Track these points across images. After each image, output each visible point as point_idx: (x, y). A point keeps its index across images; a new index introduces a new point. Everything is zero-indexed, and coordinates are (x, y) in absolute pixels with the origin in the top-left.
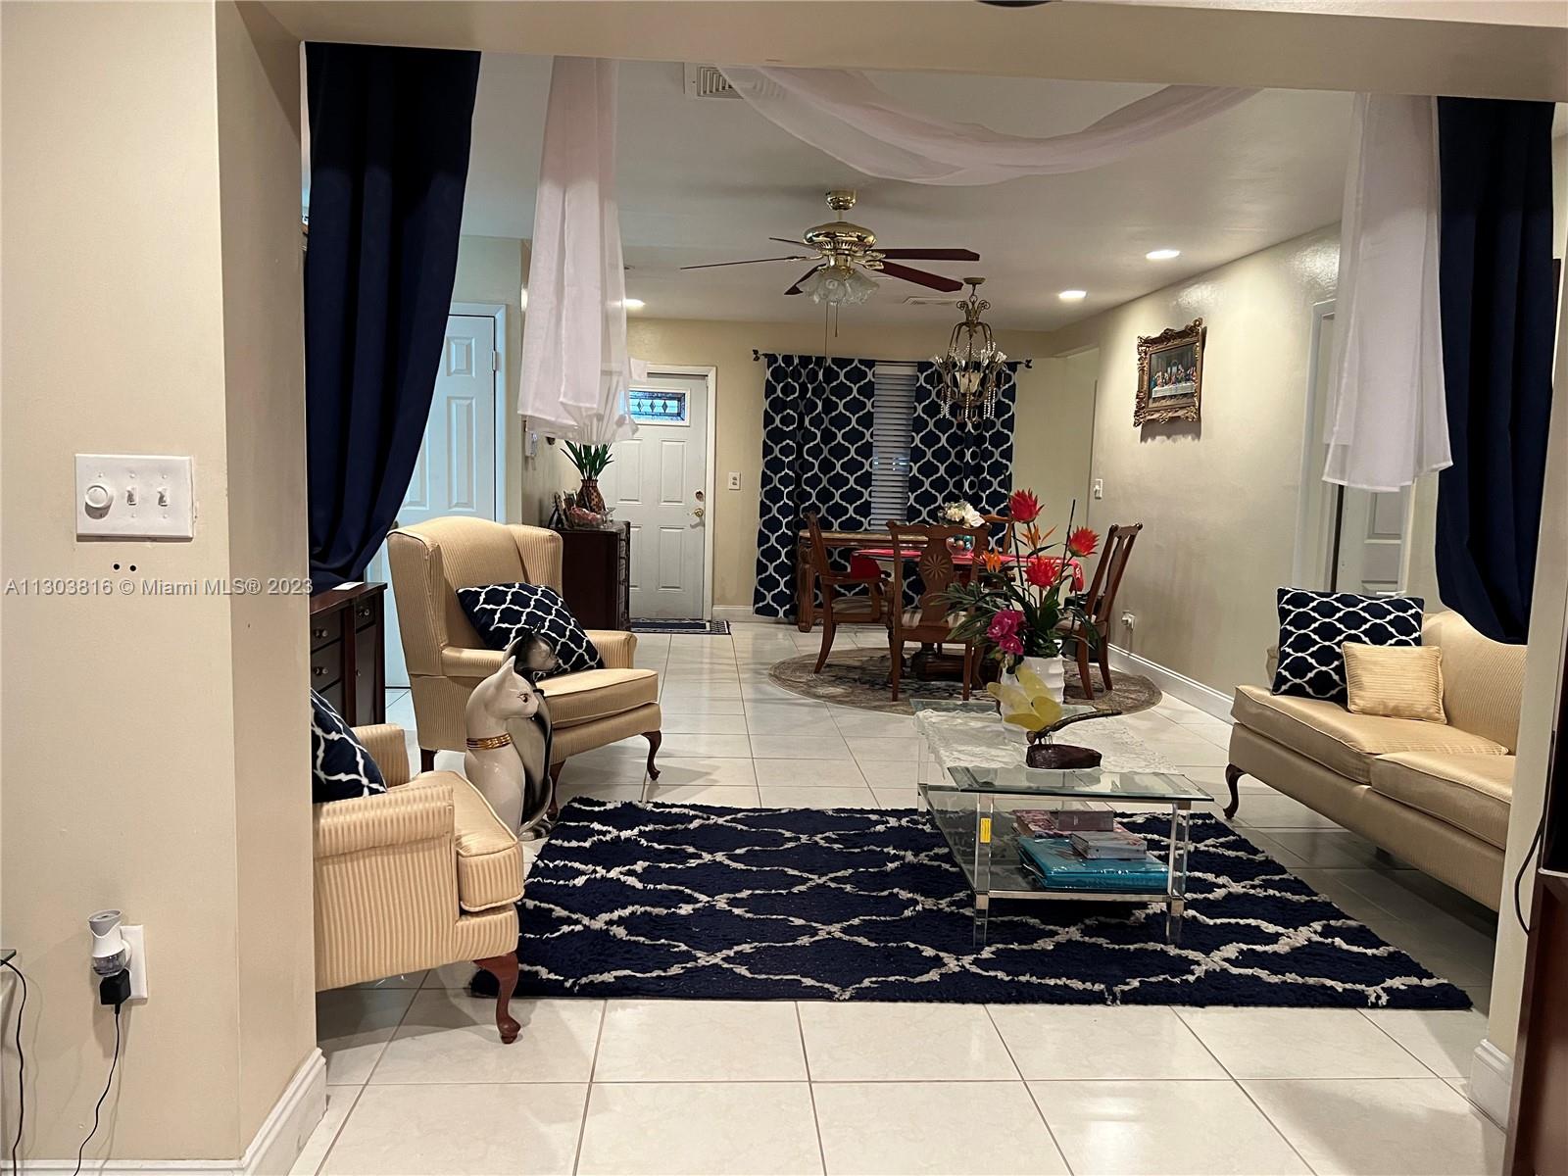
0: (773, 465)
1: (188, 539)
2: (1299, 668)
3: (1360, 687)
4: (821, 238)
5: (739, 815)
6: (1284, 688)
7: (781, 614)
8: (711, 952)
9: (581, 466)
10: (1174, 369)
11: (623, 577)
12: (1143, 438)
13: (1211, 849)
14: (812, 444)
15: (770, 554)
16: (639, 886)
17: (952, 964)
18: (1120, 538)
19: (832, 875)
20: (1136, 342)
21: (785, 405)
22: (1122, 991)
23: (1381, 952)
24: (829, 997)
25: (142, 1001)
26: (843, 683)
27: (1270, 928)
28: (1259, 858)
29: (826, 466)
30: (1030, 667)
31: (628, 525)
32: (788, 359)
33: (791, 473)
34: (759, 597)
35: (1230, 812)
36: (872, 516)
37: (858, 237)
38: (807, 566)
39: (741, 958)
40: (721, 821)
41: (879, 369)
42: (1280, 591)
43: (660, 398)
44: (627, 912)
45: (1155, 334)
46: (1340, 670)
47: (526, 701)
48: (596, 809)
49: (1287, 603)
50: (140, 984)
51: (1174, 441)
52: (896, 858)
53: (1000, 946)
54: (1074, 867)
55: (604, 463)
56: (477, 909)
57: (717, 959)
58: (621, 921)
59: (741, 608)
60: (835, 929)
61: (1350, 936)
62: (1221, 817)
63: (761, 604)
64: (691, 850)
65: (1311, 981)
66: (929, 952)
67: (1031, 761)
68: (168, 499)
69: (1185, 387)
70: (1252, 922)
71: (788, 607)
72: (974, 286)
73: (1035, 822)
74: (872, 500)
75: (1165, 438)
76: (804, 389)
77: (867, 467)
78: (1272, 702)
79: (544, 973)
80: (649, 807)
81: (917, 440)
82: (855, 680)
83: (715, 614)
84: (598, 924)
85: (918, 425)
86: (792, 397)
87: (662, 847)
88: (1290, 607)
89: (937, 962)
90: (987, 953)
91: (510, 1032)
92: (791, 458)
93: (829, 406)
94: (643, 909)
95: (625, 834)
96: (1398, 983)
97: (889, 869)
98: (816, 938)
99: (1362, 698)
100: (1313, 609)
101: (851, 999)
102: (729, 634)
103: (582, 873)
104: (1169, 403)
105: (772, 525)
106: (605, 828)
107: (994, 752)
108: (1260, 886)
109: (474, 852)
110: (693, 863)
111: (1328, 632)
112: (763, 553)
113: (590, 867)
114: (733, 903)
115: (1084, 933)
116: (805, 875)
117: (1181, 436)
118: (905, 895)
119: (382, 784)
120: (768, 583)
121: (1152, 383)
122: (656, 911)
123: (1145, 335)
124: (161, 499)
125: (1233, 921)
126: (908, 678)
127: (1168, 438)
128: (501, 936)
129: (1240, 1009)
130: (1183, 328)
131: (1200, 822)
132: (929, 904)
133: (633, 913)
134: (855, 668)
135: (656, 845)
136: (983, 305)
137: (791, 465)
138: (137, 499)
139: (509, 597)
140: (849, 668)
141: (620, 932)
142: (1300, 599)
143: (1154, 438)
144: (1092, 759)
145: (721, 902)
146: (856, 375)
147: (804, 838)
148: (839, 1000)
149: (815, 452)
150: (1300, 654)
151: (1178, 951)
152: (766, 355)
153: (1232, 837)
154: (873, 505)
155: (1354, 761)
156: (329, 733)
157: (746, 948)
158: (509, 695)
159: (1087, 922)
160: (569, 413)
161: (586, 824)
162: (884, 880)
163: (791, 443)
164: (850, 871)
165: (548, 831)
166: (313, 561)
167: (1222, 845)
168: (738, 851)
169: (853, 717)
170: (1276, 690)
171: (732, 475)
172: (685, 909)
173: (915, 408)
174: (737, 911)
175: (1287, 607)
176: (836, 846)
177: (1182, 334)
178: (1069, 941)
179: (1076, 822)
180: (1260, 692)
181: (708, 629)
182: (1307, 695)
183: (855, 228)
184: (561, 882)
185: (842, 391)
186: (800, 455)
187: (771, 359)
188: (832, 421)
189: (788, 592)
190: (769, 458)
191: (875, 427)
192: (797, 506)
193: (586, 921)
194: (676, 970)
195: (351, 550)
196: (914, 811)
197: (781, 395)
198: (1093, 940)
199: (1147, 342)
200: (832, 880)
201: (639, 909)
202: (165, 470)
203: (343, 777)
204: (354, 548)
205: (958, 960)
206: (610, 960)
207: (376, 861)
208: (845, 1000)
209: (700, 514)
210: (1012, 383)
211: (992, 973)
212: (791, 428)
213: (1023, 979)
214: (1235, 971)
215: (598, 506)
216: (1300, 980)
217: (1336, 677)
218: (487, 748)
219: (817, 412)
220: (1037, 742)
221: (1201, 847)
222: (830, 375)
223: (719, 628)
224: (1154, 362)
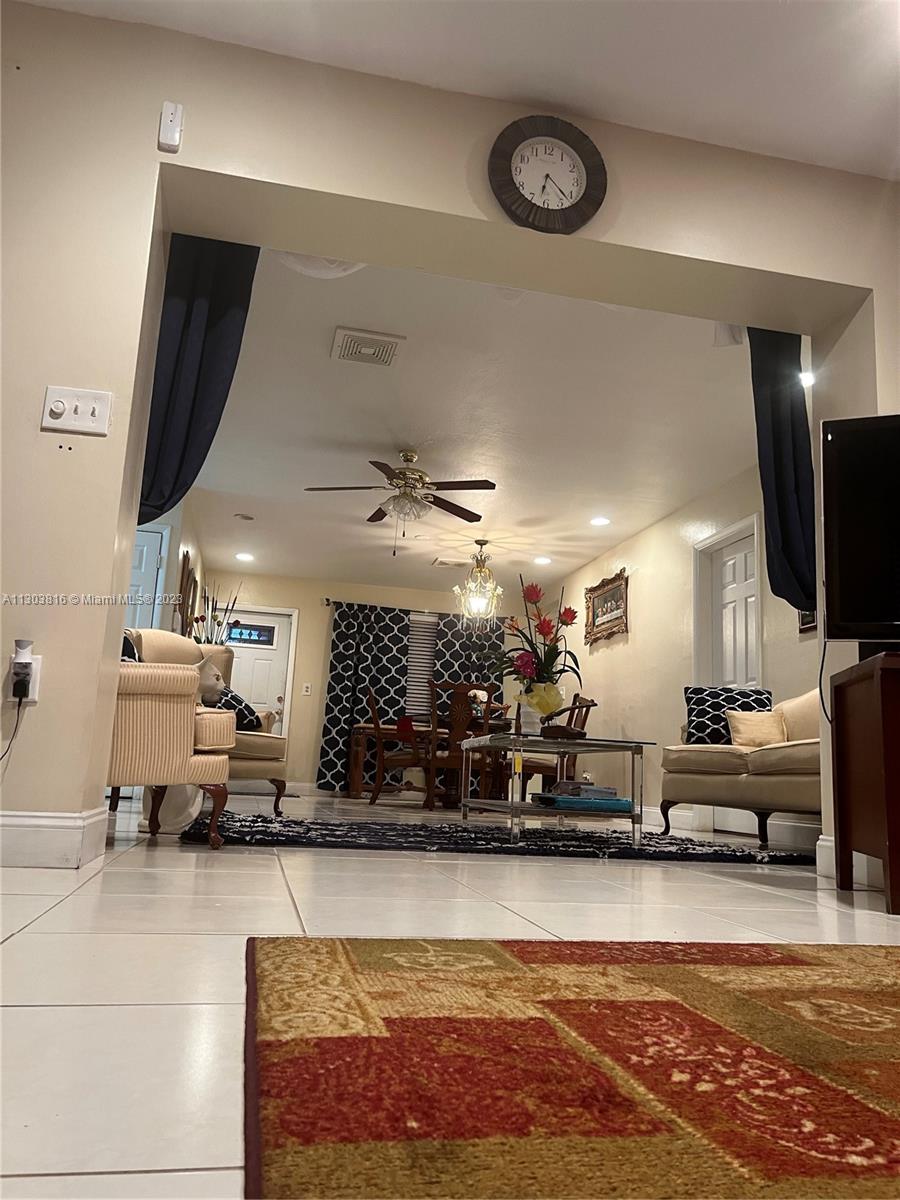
0: (337, 678)
1: (104, 436)
2: (701, 727)
3: (738, 731)
6: (692, 739)
7: (337, 789)
10: (609, 604)
12: (591, 653)
14: (364, 664)
15: (332, 743)
20: (584, 591)
21: (348, 637)
25: (33, 704)
29: (374, 681)
32: (350, 606)
33: (349, 684)
34: (321, 775)
35: (666, 833)
38: (360, 748)
41: (412, 617)
42: (685, 688)
45: (596, 584)
46: (726, 727)
49: (691, 693)
50: (34, 691)
51: (612, 648)
56: (206, 748)
59: (308, 785)
63: (322, 782)
68: (97, 413)
69: (616, 613)
71: (343, 783)
72: (482, 546)
74: (406, 706)
75: (605, 648)
76: (360, 626)
77: (403, 683)
78: (686, 750)
81: (438, 666)
85: (439, 655)
86: (351, 632)
91: (216, 842)
92: (349, 674)
93: (378, 639)
99: (740, 738)
104: (607, 625)
105: (334, 721)
111: (716, 706)
112: (326, 742)
117: (615, 645)
120: (329, 765)
121: (595, 616)
123: (589, 587)
124: (93, 412)
127: (608, 647)
128: (218, 770)
130: (613, 576)
136: (488, 557)
137: (349, 678)
138: (79, 410)
143: (598, 651)
149: (367, 670)
150: (701, 720)
151: (640, 847)
152: (334, 603)
155: (738, 761)
163: (350, 662)
170: (688, 742)
171: (305, 685)
175: (690, 696)
177: (613, 581)
180: (678, 746)
182: (707, 741)
185: (387, 629)
186: (356, 672)
187: (338, 605)
188: (379, 650)
189: (343, 771)
190: (334, 673)
191: (409, 655)
192: (352, 709)
197: (344, 630)
199: (591, 590)
202: (97, 398)
209: (280, 713)
212: (350, 652)
217: (723, 731)
219: (369, 642)
222: (379, 618)
224: (596, 603)
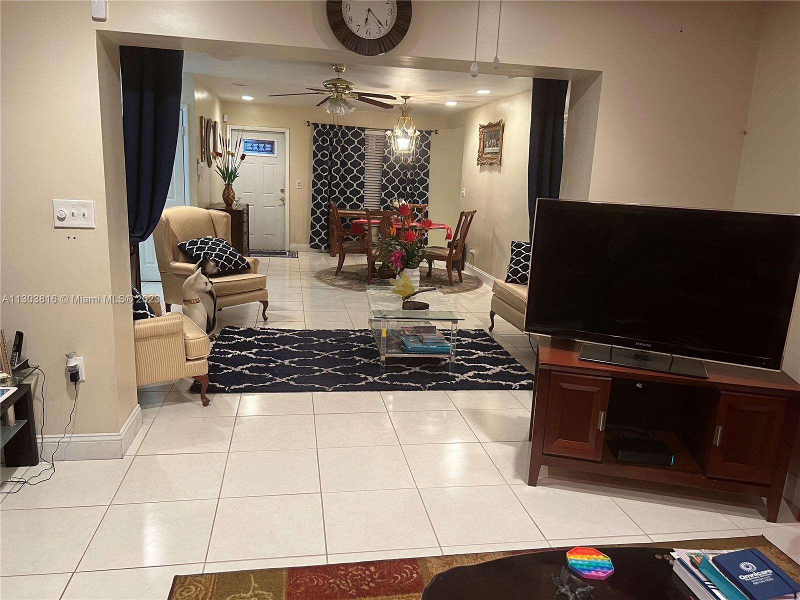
0: (318, 177)
1: (94, 229)
2: (515, 272)
4: (330, 86)
5: (296, 332)
6: (509, 280)
7: (323, 248)
8: (282, 378)
9: (224, 178)
10: (493, 140)
11: (246, 230)
13: (478, 342)
14: (336, 167)
15: (318, 220)
16: (254, 357)
17: (370, 379)
18: (466, 216)
19: (331, 353)
20: (479, 127)
21: (323, 148)
22: (429, 386)
23: (525, 373)
24: (324, 390)
25: (84, 381)
26: (347, 280)
27: (488, 367)
28: (495, 344)
29: (343, 178)
30: (406, 272)
31: (248, 205)
32: (324, 126)
33: (326, 181)
35: (491, 329)
36: (365, 203)
37: (346, 86)
38: (334, 226)
39: (293, 379)
40: (288, 334)
41: (367, 132)
42: (513, 242)
43: (262, 143)
44: (249, 366)
45: (486, 124)
47: (206, 285)
48: (236, 330)
49: (514, 247)
50: (82, 376)
51: (491, 173)
52: (357, 346)
53: (389, 374)
54: (420, 345)
55: (235, 177)
56: (193, 358)
57: (284, 380)
58: (247, 369)
59: (305, 245)
60: (330, 370)
61: (515, 369)
62: (487, 331)
63: (313, 243)
64: (276, 345)
65: (495, 382)
66: (363, 376)
67: (404, 308)
68: (86, 215)
69: (496, 149)
70: (483, 365)
73: (408, 331)
74: (365, 195)
75: (488, 171)
76: (332, 141)
77: (362, 179)
78: (505, 286)
79: (218, 385)
80: (258, 329)
81: (385, 167)
82: (353, 278)
83: (291, 248)
84: (239, 369)
87: (264, 344)
88: (515, 248)
89: (366, 379)
90: (384, 376)
91: (206, 403)
93: (344, 149)
94: (255, 365)
95: (248, 339)
96: (524, 382)
97: (353, 350)
98: (322, 373)
100: (523, 249)
101: (332, 391)
102: (298, 257)
103: (230, 353)
104: (490, 156)
105: (318, 206)
106: (240, 337)
107: (391, 304)
108: (490, 354)
109: (191, 338)
110: (276, 349)
113: (235, 351)
114: (290, 362)
115: (421, 369)
116: (320, 353)
117: (494, 171)
118: (357, 358)
119: (155, 315)
120: (317, 233)
121: (484, 146)
122: (260, 365)
124: (84, 215)
125: (476, 365)
126: (377, 278)
127: (490, 171)
128: (202, 368)
129: (468, 391)
131: (478, 332)
132: (366, 361)
133: (252, 366)
134: (354, 273)
135: (261, 343)
136: (409, 108)
137: (326, 177)
140: (351, 273)
141: (247, 372)
143: (484, 172)
144: (426, 306)
145: (287, 362)
146: (356, 135)
147: (322, 340)
148: (328, 391)
151: (452, 374)
152: (313, 124)
153: (487, 338)
154: (365, 197)
156: (135, 296)
157: (295, 376)
158: (200, 283)
159: (423, 365)
161: (232, 336)
162: (352, 353)
164: (338, 351)
165: (216, 339)
166: (131, 234)
167: (483, 340)
168: (295, 345)
169: (350, 294)
170: (506, 281)
171: (298, 181)
172: (272, 365)
173: (384, 151)
174: (292, 365)
175: (514, 248)
176: (334, 343)
177: (495, 125)
178: (415, 372)
179: (422, 330)
180: (502, 282)
181: (287, 254)
182: (518, 283)
183: (345, 81)
184: (223, 356)
185: (349, 142)
186: (330, 173)
188: (345, 157)
190: (316, 173)
191: (366, 160)
192: (329, 197)
193: (233, 369)
194: (268, 383)
195: (144, 230)
196: (367, 330)
198: (423, 371)
199: (482, 127)
200: (330, 354)
201: (254, 365)
202: (84, 205)
203: (141, 312)
204: (145, 229)
205: (373, 378)
206: (243, 381)
207: (155, 341)
208: (330, 391)
209: (283, 200)
210: (428, 141)
211: (384, 382)
213: (394, 383)
214: (470, 380)
215: (233, 197)
216: (491, 382)
218: (191, 303)
220: (406, 300)
221: (475, 341)
222: (344, 135)
223: (293, 254)
224: (485, 136)
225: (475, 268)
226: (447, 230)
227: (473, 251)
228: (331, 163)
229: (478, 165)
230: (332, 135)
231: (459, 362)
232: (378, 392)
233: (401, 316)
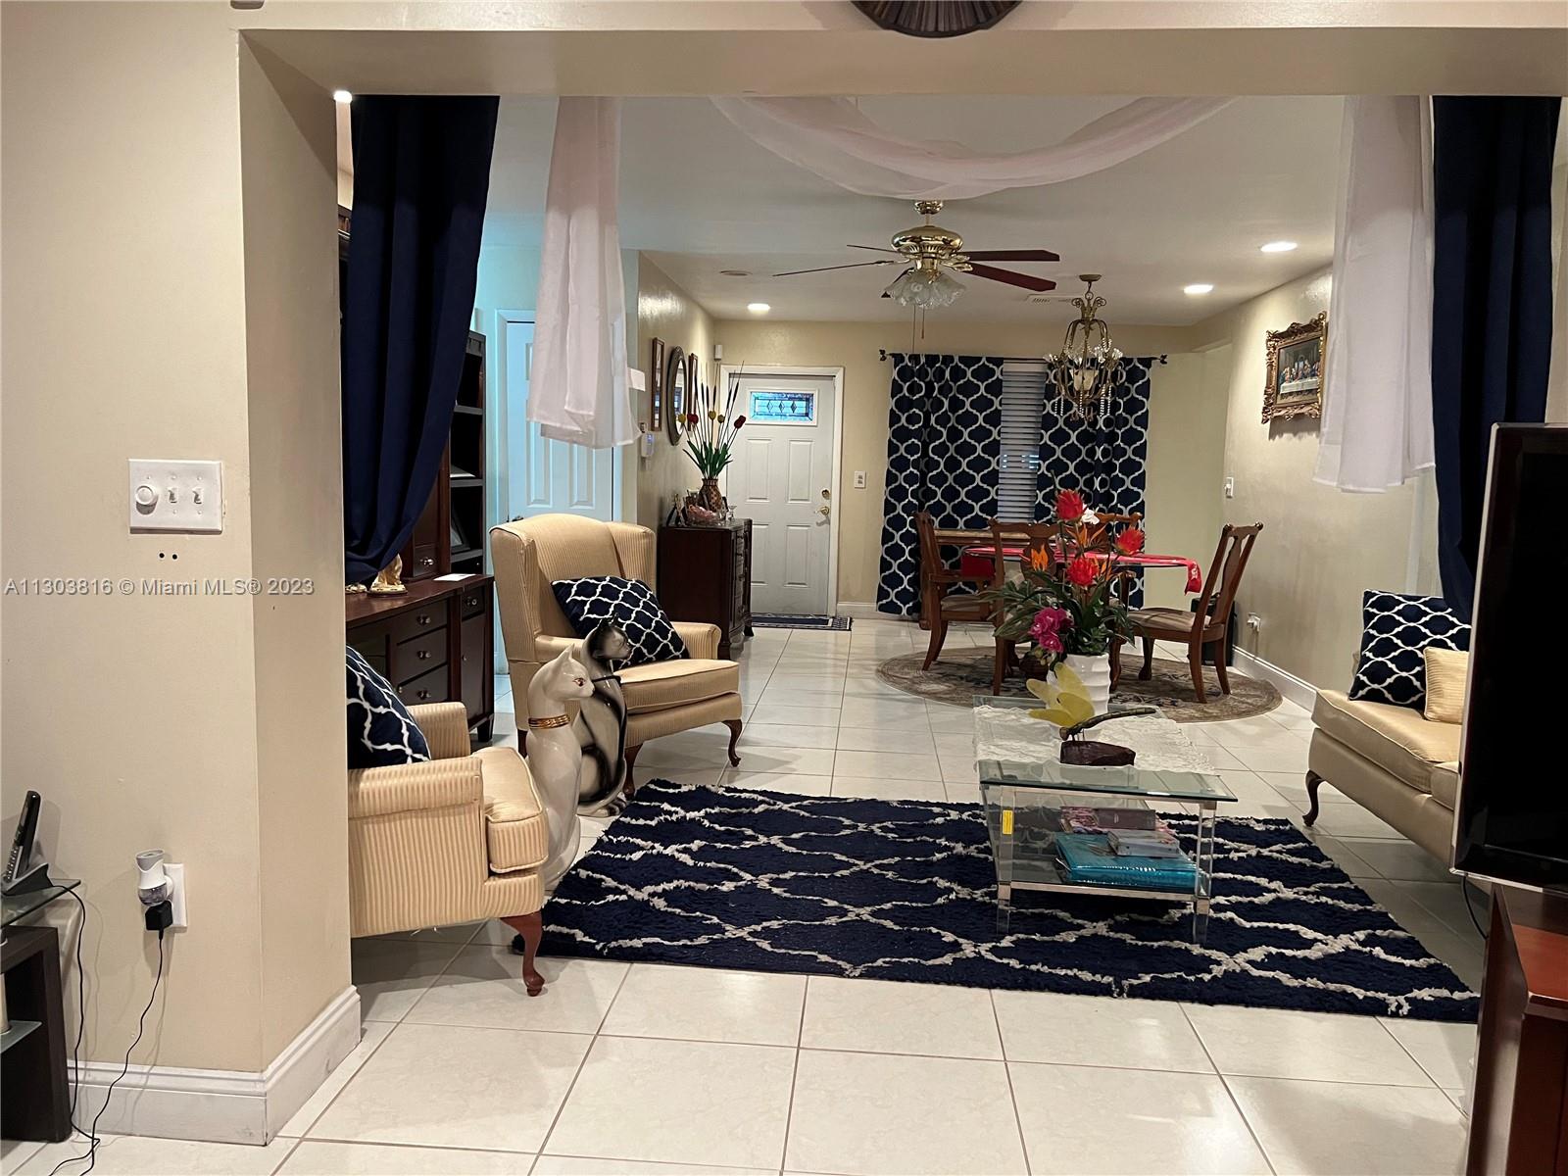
0: (899, 464)
1: (219, 532)
2: (1378, 673)
3: (1439, 693)
4: (908, 243)
5: (805, 803)
6: (1361, 693)
7: (904, 611)
8: (740, 926)
9: (703, 468)
10: (1301, 364)
11: (741, 570)
12: (1272, 436)
13: (1275, 855)
14: (937, 443)
15: (894, 552)
16: (691, 863)
17: (968, 949)
18: (1236, 538)
19: (878, 862)
20: (1265, 337)
21: (911, 404)
22: (1131, 985)
23: (1422, 963)
24: (840, 973)
25: (183, 929)
26: (947, 681)
27: (1308, 934)
28: (1325, 865)
29: (952, 465)
30: (1074, 665)
31: (749, 523)
32: (915, 358)
33: (915, 472)
34: (882, 594)
35: (1310, 819)
36: (998, 515)
37: (944, 240)
39: (767, 934)
40: (786, 807)
41: (1007, 367)
42: (1366, 593)
43: (790, 399)
44: (672, 886)
45: (1283, 329)
46: (1421, 676)
47: (581, 685)
48: (671, 791)
49: (1371, 606)
50: (180, 915)
51: (1300, 438)
52: (946, 848)
53: (1021, 936)
55: (724, 462)
56: (503, 871)
57: (743, 933)
58: (664, 894)
59: (866, 605)
60: (865, 913)
61: (1390, 946)
62: (1299, 824)
63: (884, 601)
64: (749, 832)
65: (1332, 987)
66: (949, 937)
67: (1064, 758)
68: (201, 498)
69: (1310, 382)
70: (1292, 927)
71: (911, 604)
72: (1090, 283)
73: (1078, 818)
74: (999, 498)
75: (1291, 435)
76: (930, 388)
77: (994, 465)
78: (1349, 708)
79: (580, 936)
80: (721, 791)
81: (1046, 438)
82: (962, 678)
83: (839, 610)
84: (641, 895)
85: (1048, 422)
86: (917, 396)
87: (723, 828)
88: (1375, 610)
89: (955, 947)
90: (1006, 942)
91: (535, 987)
92: (916, 457)
93: (956, 405)
94: (687, 884)
95: (691, 815)
96: (1425, 994)
97: (935, 859)
98: (844, 919)
99: (1440, 705)
100: (1398, 613)
101: (861, 976)
102: (850, 630)
103: (640, 848)
104: (1295, 399)
105: (896, 523)
106: (673, 809)
107: (1032, 747)
108: (1313, 893)
109: (502, 818)
110: (748, 844)
111: (1412, 637)
112: (887, 551)
113: (650, 844)
114: (774, 883)
115: (1111, 928)
116: (852, 861)
117: (1306, 434)
118: (942, 883)
119: (426, 755)
120: (892, 581)
121: (1280, 379)
122: (699, 886)
123: (1273, 330)
124: (196, 498)
125: (1271, 925)
126: (1016, 677)
127: (1295, 435)
128: (529, 897)
129: (1251, 1009)
130: (1308, 322)
131: (1273, 827)
132: (964, 893)
133: (677, 887)
134: (966, 666)
135: (717, 826)
136: (1099, 301)
137: (916, 464)
138: (177, 497)
139: (599, 590)
140: (960, 666)
141: (660, 904)
142: (1385, 603)
143: (1281, 435)
144: (1125, 757)
145: (763, 882)
146: (984, 373)
147: (862, 827)
148: (849, 977)
149: (941, 450)
150: (1380, 659)
151: (1202, 951)
152: (893, 355)
153: (1301, 844)
154: (999, 503)
155: (1418, 770)
156: (377, 706)
157: (775, 924)
158: (565, 679)
159: (1118, 918)
160: (575, 420)
161: (657, 804)
162: (929, 869)
163: (916, 441)
164: (897, 859)
165: (621, 809)
166: (349, 553)
167: (1290, 852)
168: (795, 836)
169: (950, 713)
170: (1353, 695)
171: (857, 473)
172: (728, 886)
173: (1044, 406)
174: (776, 890)
175: (1371, 610)
176: (890, 835)
177: (1309, 328)
178: (1095, 935)
179: (1116, 819)
180: (1338, 697)
181: (830, 625)
182: (1386, 701)
183: (942, 232)
184: (619, 856)
185: (969, 389)
186: (925, 453)
187: (898, 358)
188: (959, 420)
189: (911, 590)
190: (894, 456)
191: (1002, 424)
192: (922, 504)
193: (632, 892)
194: (702, 940)
196: (975, 806)
197: (907, 394)
198: (1119, 935)
199: (1276, 336)
200: (876, 866)
201: (684, 884)
202: (200, 473)
203: (389, 747)
205: (975, 946)
206: (645, 928)
207: (412, 822)
208: (854, 977)
209: (826, 512)
210: (1145, 379)
211: (1005, 961)
212: (916, 426)
213: (1034, 967)
214: (1255, 972)
215: (717, 505)
216: (1321, 985)
217: (1417, 683)
218: (545, 727)
219: (944, 410)
220: (1070, 738)
221: (1265, 852)
222: (957, 374)
223: (842, 624)
224: (1282, 357)
225: (1260, 661)
226: (1190, 568)
227: (1255, 621)
228: (929, 435)
229: (1264, 421)
230: (930, 377)
231: (1222, 915)
232: (985, 991)
233: (1058, 780)
